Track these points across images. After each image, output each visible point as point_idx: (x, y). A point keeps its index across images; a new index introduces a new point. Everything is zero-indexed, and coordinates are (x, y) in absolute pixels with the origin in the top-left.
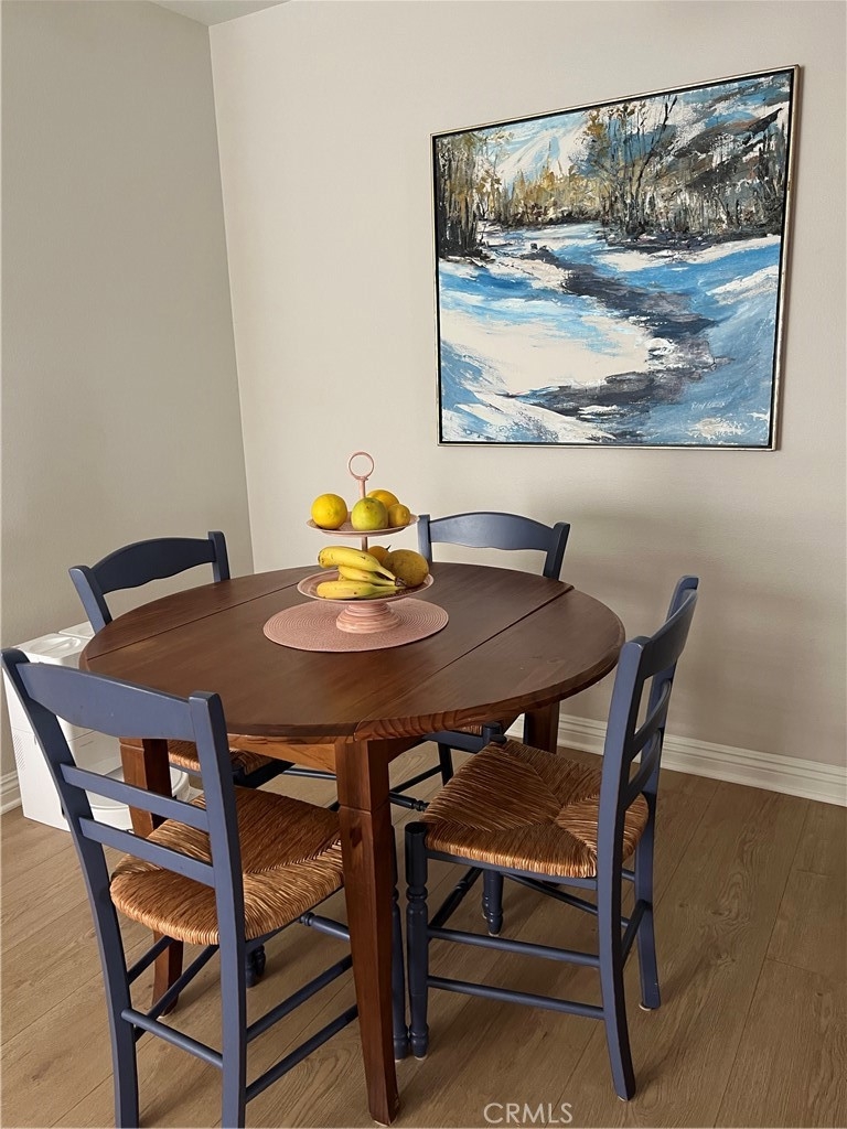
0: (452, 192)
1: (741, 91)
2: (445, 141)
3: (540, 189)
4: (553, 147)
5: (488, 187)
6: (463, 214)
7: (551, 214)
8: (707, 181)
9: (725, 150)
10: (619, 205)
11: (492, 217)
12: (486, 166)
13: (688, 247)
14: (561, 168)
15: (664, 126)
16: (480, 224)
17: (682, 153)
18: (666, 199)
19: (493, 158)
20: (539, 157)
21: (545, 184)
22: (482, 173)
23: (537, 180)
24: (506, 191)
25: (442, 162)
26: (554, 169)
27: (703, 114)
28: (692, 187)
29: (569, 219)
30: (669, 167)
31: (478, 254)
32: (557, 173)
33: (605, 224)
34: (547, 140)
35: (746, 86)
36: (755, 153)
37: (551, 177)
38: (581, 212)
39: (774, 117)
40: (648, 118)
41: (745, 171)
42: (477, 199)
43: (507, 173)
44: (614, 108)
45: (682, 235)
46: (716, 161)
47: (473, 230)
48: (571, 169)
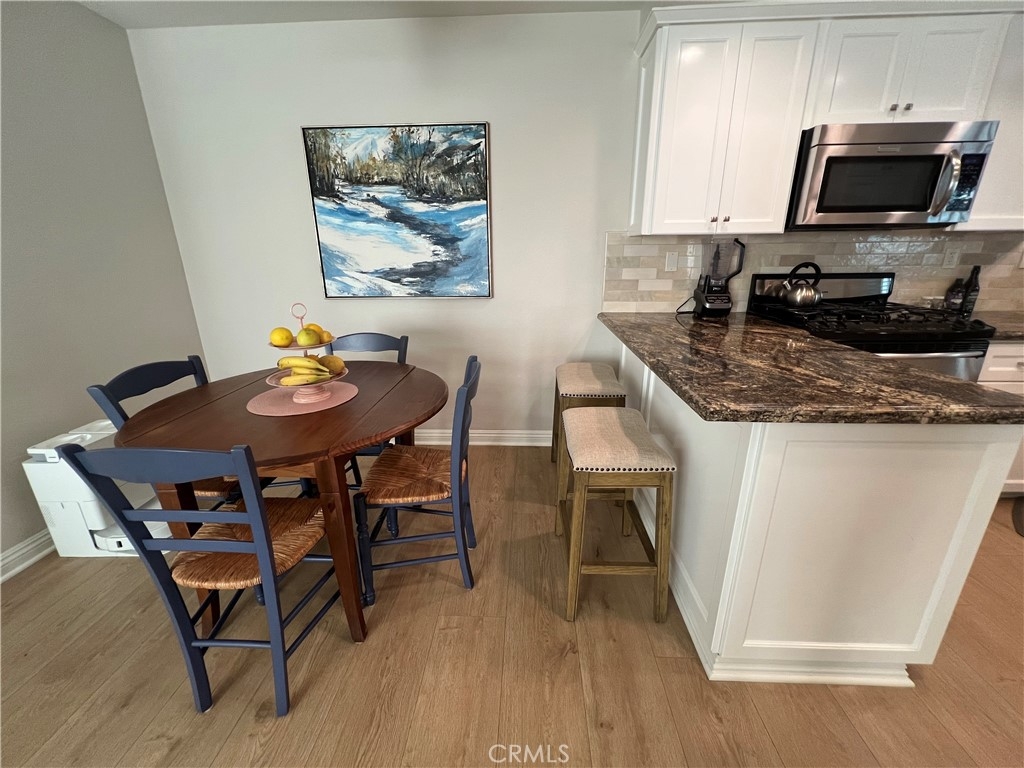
0: (317, 161)
1: (464, 130)
2: (310, 132)
3: (369, 165)
4: (373, 144)
5: (339, 161)
6: (326, 173)
7: (376, 179)
8: (453, 171)
9: (459, 158)
10: (411, 178)
11: (343, 177)
12: (337, 149)
13: (446, 202)
14: (379, 155)
15: (429, 142)
16: (337, 181)
17: (439, 156)
18: (434, 178)
19: (340, 145)
20: (366, 148)
21: (371, 163)
22: (334, 153)
23: (366, 160)
24: (349, 164)
25: (310, 143)
26: (375, 155)
27: (448, 139)
28: (445, 173)
29: (385, 182)
30: (434, 162)
31: (337, 197)
32: (377, 157)
33: (405, 187)
34: (370, 140)
35: (465, 129)
36: (472, 161)
37: (374, 159)
38: (392, 180)
39: (479, 145)
40: (421, 137)
41: (468, 168)
42: (333, 166)
43: (350, 154)
44: (404, 128)
45: (442, 196)
46: (455, 162)
47: (333, 183)
48: (384, 157)
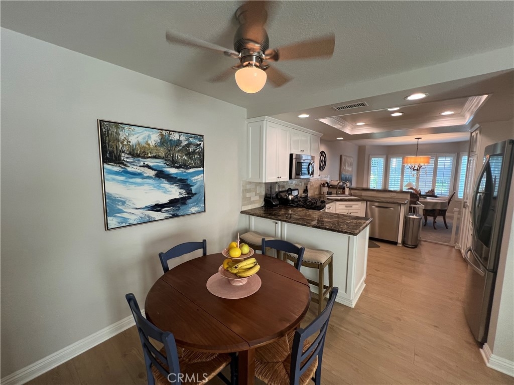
0: (109, 141)
1: (194, 137)
2: (106, 123)
3: (145, 147)
4: (149, 137)
5: (125, 143)
6: (115, 150)
7: (149, 155)
8: (189, 154)
9: (192, 148)
10: (169, 156)
11: (128, 152)
12: (125, 136)
13: (186, 168)
15: (179, 140)
16: (123, 155)
17: (183, 147)
18: (180, 157)
19: (127, 134)
20: (144, 138)
21: (147, 146)
22: (123, 138)
23: (144, 144)
24: (133, 145)
25: (104, 130)
26: (150, 142)
27: (187, 140)
28: (186, 155)
29: (155, 157)
30: (181, 149)
31: (123, 164)
32: (151, 144)
33: (166, 160)
34: (147, 135)
36: (198, 151)
37: (149, 144)
38: (159, 156)
39: (200, 144)
40: (175, 137)
41: (196, 153)
42: (121, 146)
43: (133, 140)
44: (167, 132)
45: (185, 166)
46: (191, 150)
47: (120, 156)
48: (155, 144)
